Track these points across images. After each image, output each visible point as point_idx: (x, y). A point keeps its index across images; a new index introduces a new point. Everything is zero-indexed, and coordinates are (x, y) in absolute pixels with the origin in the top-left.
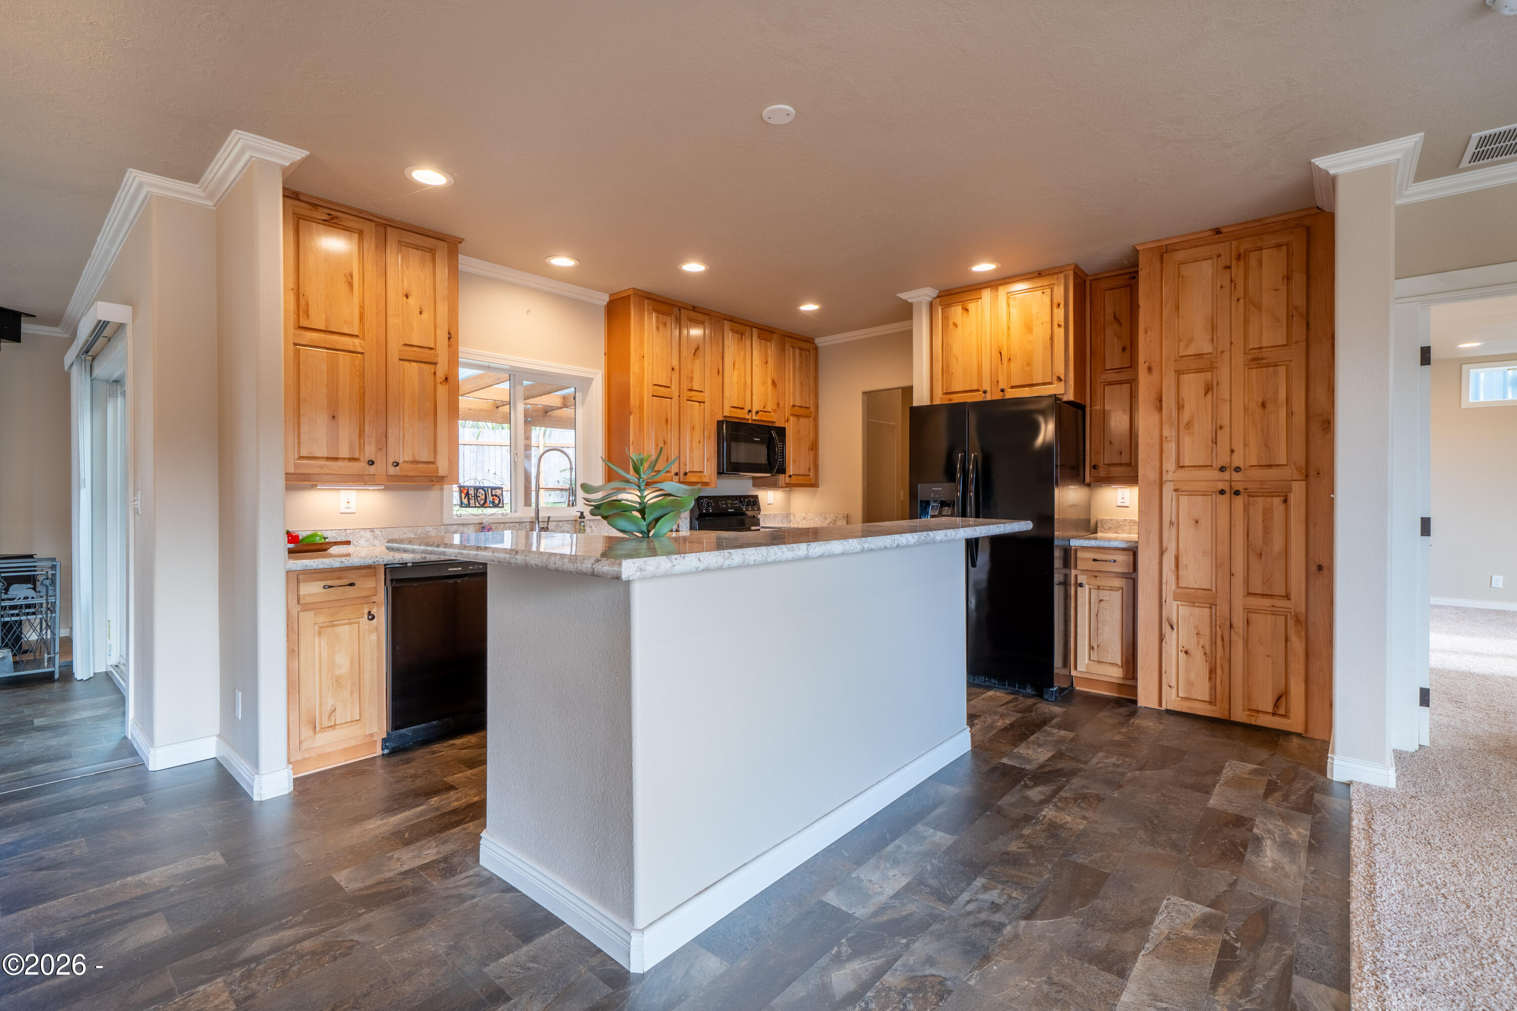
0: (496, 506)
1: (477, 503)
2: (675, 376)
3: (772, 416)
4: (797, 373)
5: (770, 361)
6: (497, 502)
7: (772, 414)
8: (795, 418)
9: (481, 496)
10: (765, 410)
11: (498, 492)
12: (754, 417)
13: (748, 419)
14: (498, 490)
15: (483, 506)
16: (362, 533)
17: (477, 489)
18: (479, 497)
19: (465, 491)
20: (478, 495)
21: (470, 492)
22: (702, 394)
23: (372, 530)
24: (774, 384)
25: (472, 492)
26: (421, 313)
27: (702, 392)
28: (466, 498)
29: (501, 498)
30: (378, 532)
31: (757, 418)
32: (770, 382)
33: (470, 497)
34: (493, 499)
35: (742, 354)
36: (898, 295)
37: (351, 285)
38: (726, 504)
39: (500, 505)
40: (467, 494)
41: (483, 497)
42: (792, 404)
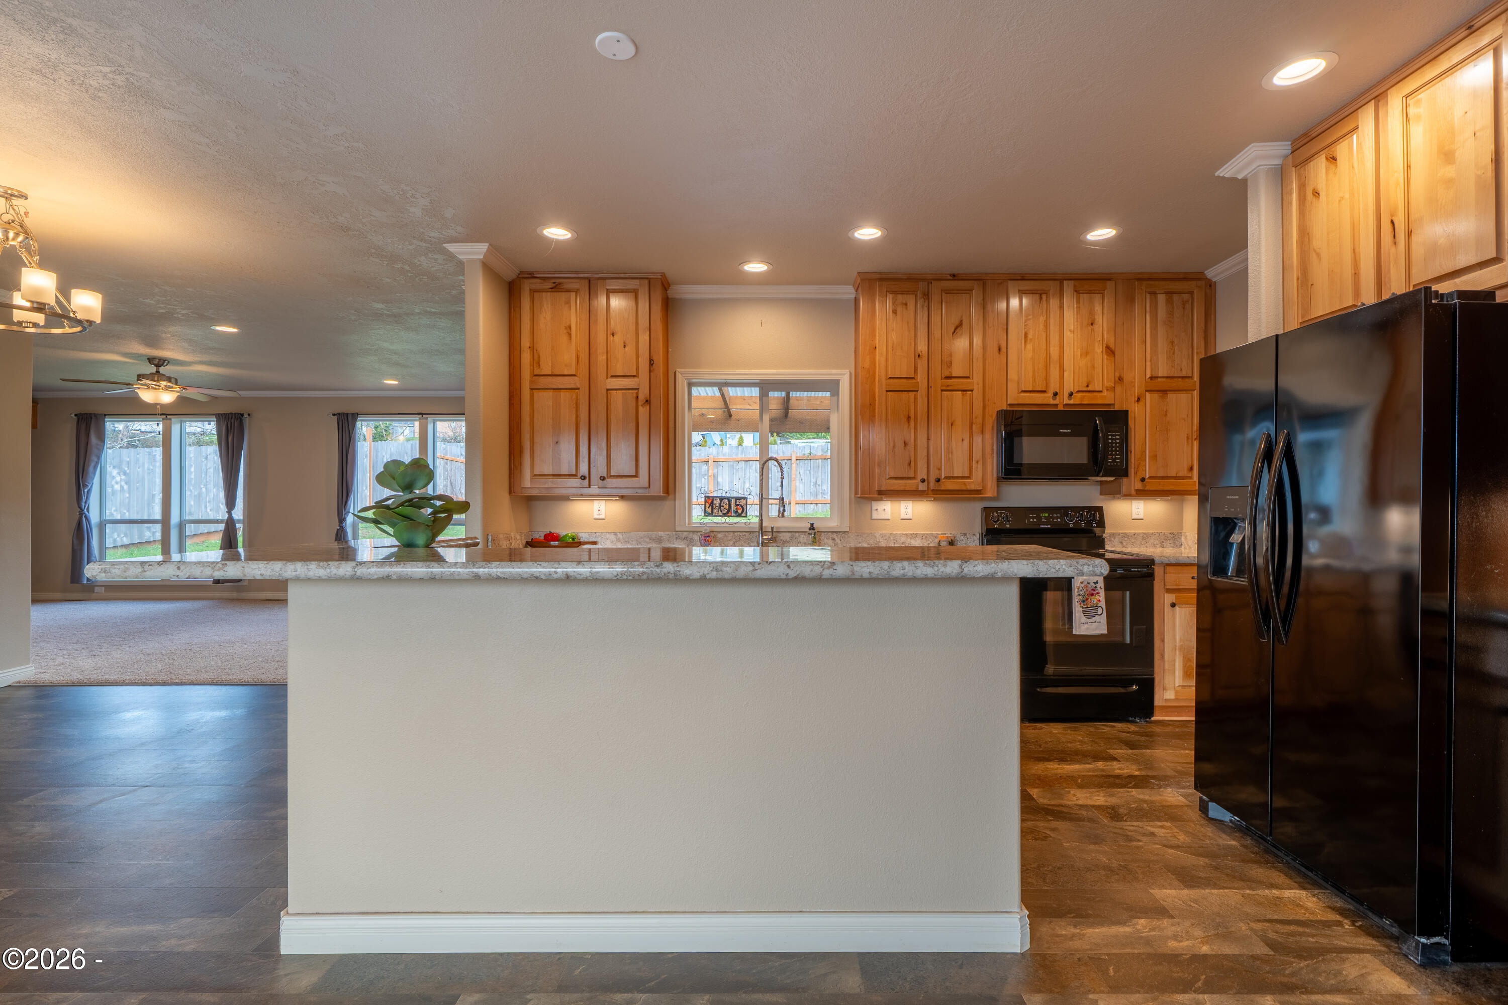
0: (740, 516)
1: (720, 512)
2: (922, 365)
3: (1105, 397)
4: (1161, 331)
5: (1098, 319)
6: (740, 511)
7: (1105, 393)
8: (1156, 396)
9: (725, 506)
10: (1090, 389)
11: (743, 502)
12: (1066, 401)
13: (1056, 405)
14: (742, 500)
15: (725, 515)
16: (608, 535)
17: (722, 499)
18: (723, 506)
19: (710, 501)
20: (722, 504)
21: (714, 502)
22: (968, 380)
23: (615, 534)
24: (1110, 351)
25: (717, 502)
26: (625, 347)
27: (968, 377)
28: (710, 508)
29: (745, 507)
30: (619, 535)
31: (1072, 402)
32: (1098, 349)
33: (714, 507)
34: (736, 509)
35: (1042, 319)
36: (1216, 174)
37: (570, 335)
38: (1039, 518)
39: (743, 515)
40: (712, 504)
41: (727, 507)
42: (1148, 375)
